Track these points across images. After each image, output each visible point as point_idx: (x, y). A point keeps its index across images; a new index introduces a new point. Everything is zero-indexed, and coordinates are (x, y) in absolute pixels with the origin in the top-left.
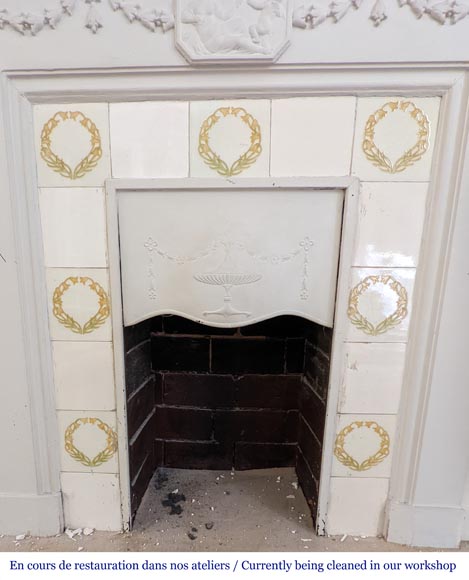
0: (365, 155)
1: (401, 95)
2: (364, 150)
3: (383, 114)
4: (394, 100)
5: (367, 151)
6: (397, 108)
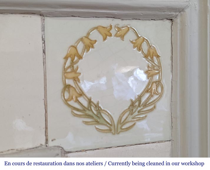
0: (69, 110)
1: (114, 17)
2: (66, 101)
3: (90, 45)
4: (105, 22)
5: (72, 103)
6: (111, 35)
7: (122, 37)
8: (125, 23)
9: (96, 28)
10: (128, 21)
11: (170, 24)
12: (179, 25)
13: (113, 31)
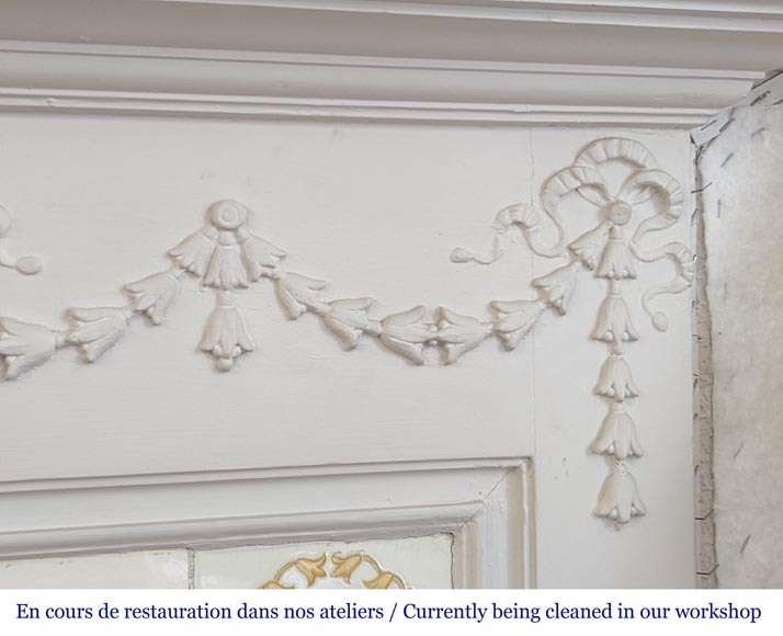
6: (324, 574)
7: (347, 576)
8: (354, 547)
9: (295, 563)
10: (360, 543)
11: (449, 542)
12: (464, 547)
13: (329, 567)
